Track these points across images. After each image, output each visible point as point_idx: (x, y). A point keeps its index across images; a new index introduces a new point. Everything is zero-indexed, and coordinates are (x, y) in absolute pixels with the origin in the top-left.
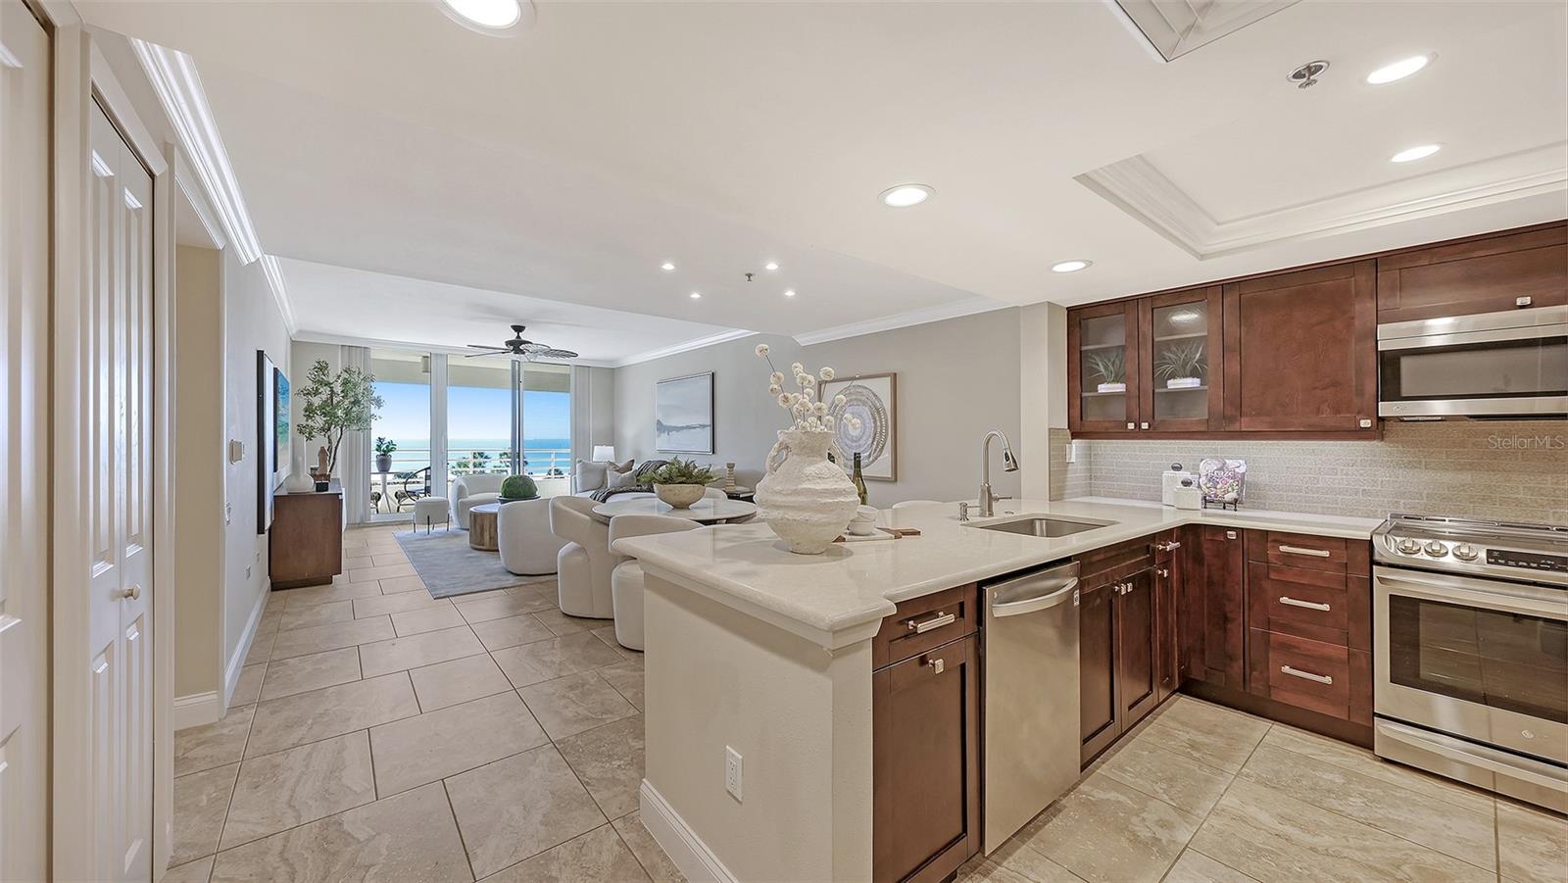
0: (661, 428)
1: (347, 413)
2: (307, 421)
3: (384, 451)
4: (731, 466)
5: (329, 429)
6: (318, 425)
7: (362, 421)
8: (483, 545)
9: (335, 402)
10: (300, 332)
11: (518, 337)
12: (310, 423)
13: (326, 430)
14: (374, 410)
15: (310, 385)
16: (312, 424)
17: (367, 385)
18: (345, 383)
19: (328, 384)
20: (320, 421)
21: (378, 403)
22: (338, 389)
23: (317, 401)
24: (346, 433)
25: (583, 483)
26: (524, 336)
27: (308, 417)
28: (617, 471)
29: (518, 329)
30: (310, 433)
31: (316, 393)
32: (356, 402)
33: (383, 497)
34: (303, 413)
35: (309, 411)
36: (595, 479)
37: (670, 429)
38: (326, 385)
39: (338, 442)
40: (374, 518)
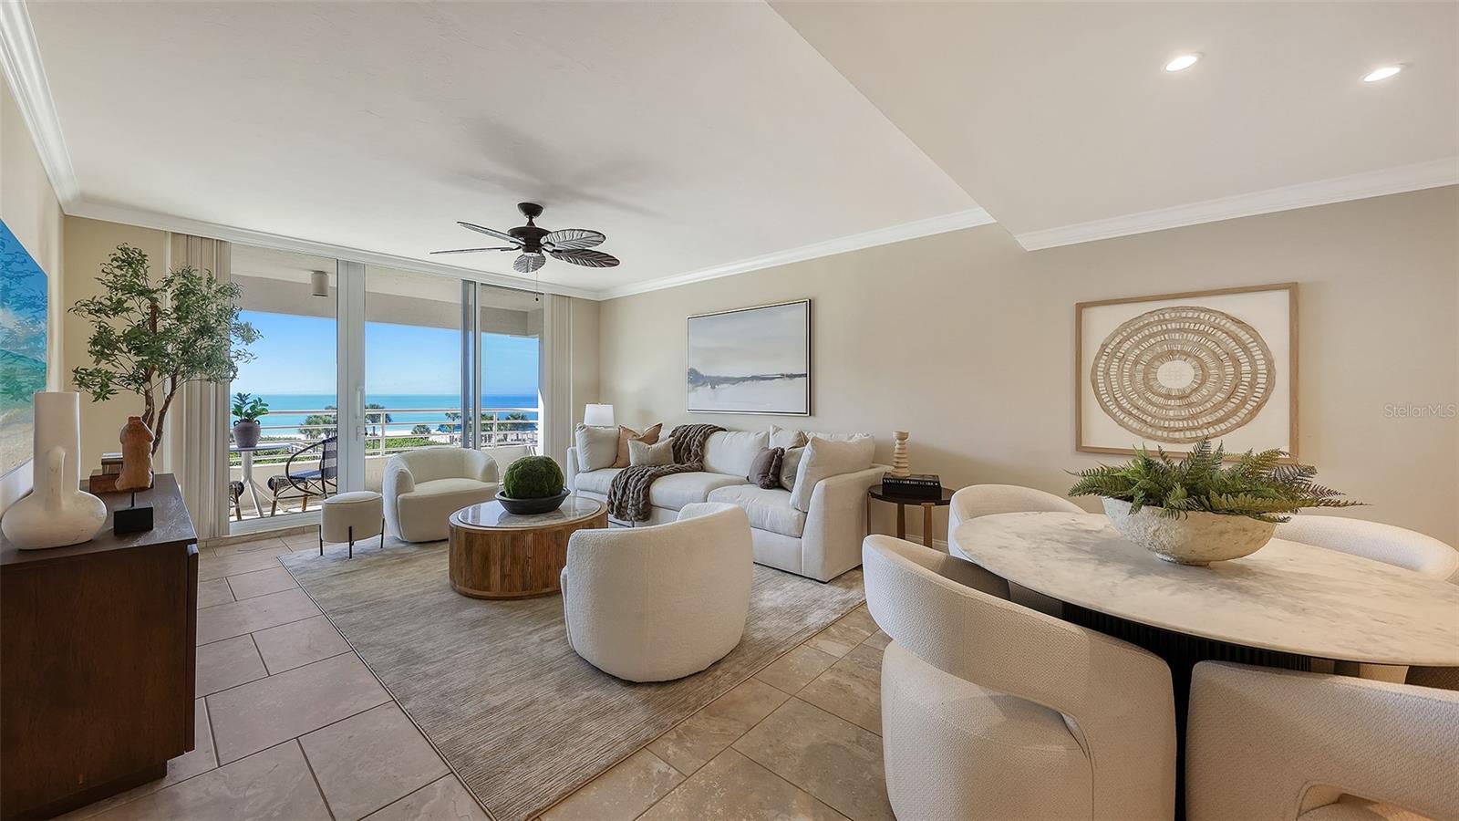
0: (695, 378)
1: (187, 347)
2: (97, 362)
3: (248, 415)
4: (903, 437)
5: (147, 378)
6: (122, 370)
7: (215, 365)
8: (487, 589)
9: (160, 329)
10: (85, 198)
11: (531, 223)
12: (104, 365)
13: (140, 379)
14: (237, 344)
15: (102, 293)
16: (110, 368)
17: (226, 302)
18: (183, 294)
19: (144, 292)
20: (126, 362)
21: (248, 334)
22: (167, 302)
23: (119, 325)
24: (183, 385)
25: (590, 460)
26: (539, 222)
27: (101, 355)
28: (640, 440)
29: (531, 210)
30: (104, 386)
31: (118, 308)
32: (205, 331)
33: (247, 486)
34: (88, 347)
35: (104, 344)
36: (607, 453)
37: (715, 382)
38: (141, 293)
39: (167, 403)
40: (234, 527)
